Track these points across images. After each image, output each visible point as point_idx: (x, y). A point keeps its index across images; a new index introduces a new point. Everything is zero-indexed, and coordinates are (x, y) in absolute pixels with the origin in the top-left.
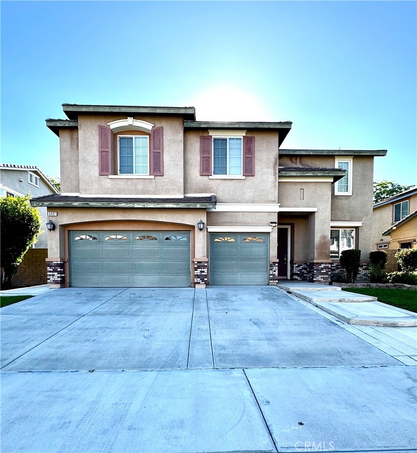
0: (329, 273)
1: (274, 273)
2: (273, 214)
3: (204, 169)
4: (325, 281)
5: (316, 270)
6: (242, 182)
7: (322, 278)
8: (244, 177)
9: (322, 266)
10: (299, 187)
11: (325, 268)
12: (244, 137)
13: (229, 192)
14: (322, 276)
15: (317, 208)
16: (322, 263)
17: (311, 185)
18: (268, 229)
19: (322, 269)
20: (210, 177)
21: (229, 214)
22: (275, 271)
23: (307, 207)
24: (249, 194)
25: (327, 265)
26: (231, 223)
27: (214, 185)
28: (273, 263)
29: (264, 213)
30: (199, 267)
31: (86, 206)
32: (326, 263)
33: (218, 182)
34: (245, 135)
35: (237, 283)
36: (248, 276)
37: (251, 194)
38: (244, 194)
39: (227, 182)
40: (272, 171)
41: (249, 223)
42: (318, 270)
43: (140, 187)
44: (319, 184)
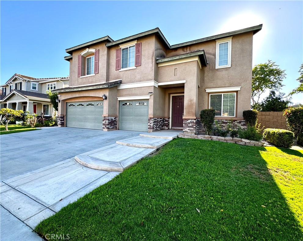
0: (194, 126)
1: (150, 125)
2: (151, 87)
3: (117, 66)
4: (191, 132)
5: (184, 124)
6: (135, 70)
7: (189, 130)
8: (136, 68)
9: (189, 121)
10: (174, 67)
11: (191, 122)
12: (136, 44)
13: (128, 77)
14: (189, 128)
15: (185, 81)
16: (189, 119)
17: (182, 65)
18: (148, 97)
19: (189, 123)
20: (120, 70)
21: (128, 89)
22: (151, 123)
23: (179, 80)
24: (138, 77)
25: (193, 121)
26: (129, 94)
27: (121, 74)
28: (150, 118)
29: (146, 88)
30: (104, 120)
31: (65, 91)
32: (192, 119)
33: (123, 72)
34: (136, 43)
35: (132, 130)
36: (138, 126)
37: (139, 77)
38: (136, 77)
39: (127, 71)
40: (151, 60)
41: (138, 94)
42: (186, 124)
43: (90, 80)
44: (188, 64)
